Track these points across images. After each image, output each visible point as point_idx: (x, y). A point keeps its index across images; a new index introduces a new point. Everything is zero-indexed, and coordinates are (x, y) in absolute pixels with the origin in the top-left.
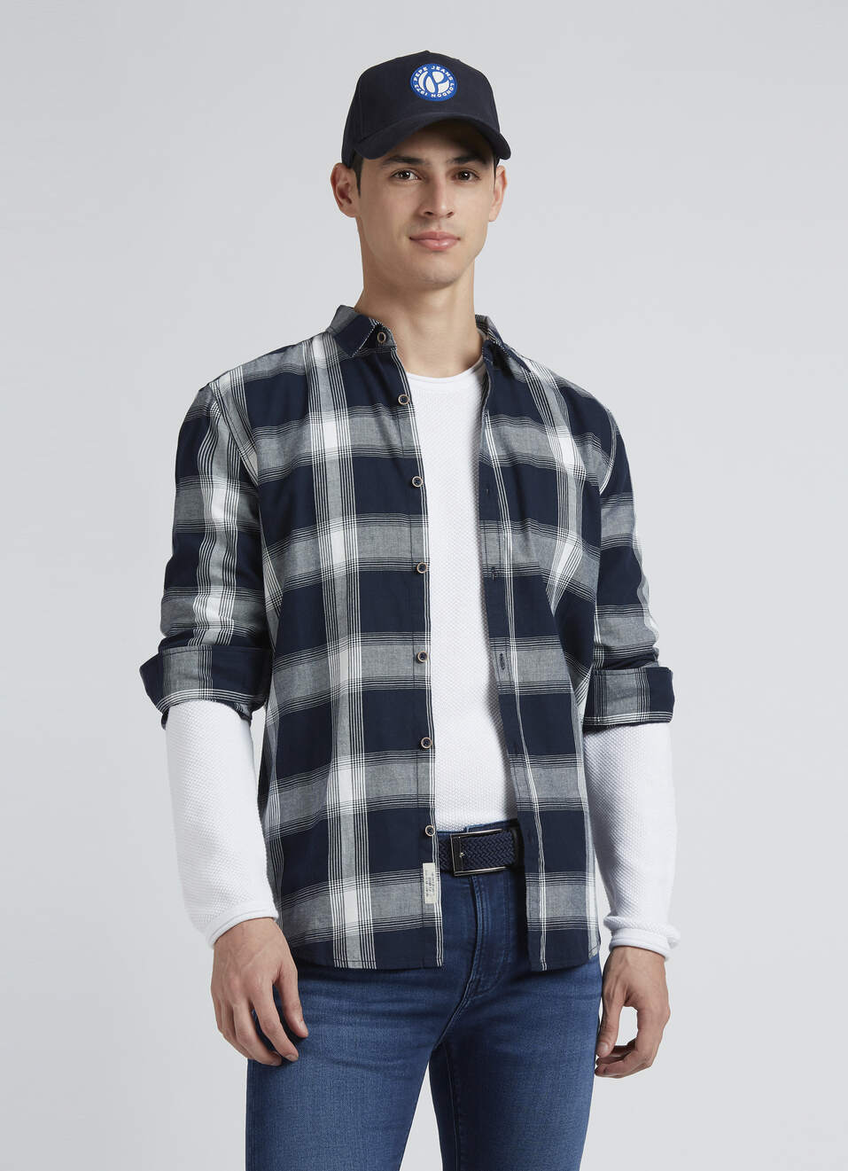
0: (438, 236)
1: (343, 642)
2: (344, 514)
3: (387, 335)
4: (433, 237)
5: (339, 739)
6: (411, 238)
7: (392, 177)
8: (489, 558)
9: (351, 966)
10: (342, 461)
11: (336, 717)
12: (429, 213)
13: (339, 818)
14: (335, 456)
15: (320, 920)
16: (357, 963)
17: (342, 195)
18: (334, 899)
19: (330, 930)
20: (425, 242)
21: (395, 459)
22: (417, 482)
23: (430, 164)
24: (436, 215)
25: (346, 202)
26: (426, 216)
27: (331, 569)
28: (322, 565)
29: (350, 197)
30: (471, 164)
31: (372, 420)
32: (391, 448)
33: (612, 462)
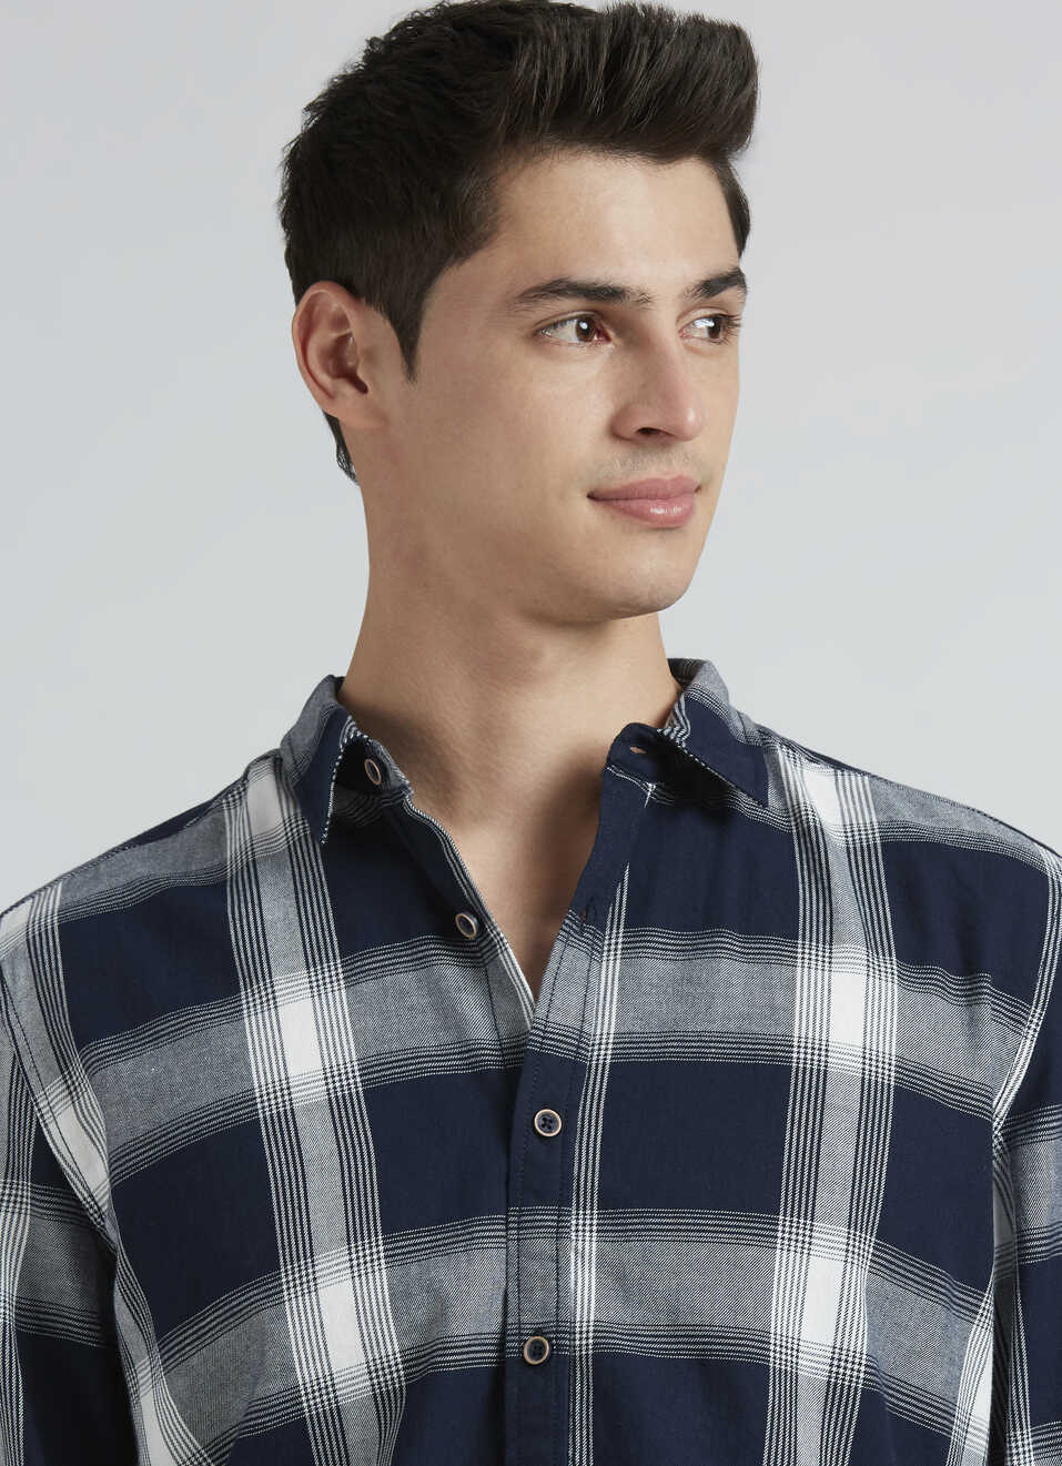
2: (353, 1236)
6: (591, 497)
8: (526, 1306)
12: (648, 432)
14: (318, 1092)
20: (634, 505)
21: (480, 1077)
22: (548, 1123)
23: (647, 300)
24: (667, 434)
25: (348, 390)
26: (641, 438)
27: (328, 1385)
28: (304, 1374)
29: (361, 374)
30: (729, 294)
31: (407, 979)
32: (467, 1048)
33: (1036, 1018)
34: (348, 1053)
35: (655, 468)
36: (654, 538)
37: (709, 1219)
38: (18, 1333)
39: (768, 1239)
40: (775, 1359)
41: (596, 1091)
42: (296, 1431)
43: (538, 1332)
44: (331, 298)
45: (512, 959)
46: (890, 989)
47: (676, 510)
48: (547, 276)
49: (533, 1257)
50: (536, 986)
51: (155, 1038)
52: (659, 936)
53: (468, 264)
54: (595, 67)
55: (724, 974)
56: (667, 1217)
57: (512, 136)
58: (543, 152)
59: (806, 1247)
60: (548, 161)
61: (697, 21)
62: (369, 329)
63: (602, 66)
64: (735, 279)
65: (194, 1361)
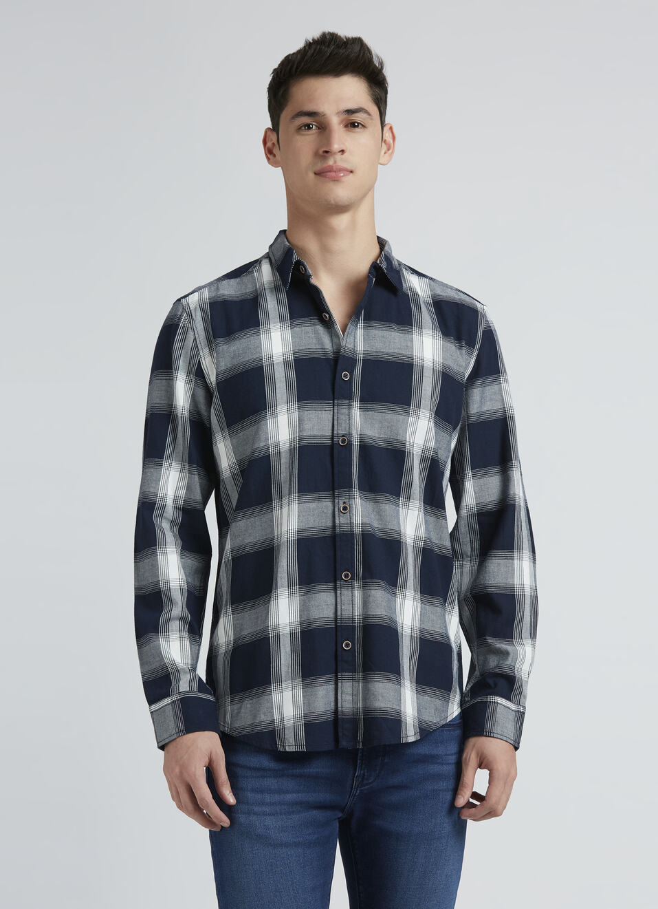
0: (334, 169)
1: (285, 500)
2: (289, 402)
3: (305, 267)
4: (330, 169)
5: (279, 575)
6: (315, 174)
7: (299, 129)
8: (339, 428)
9: (287, 749)
10: (286, 363)
11: (278, 558)
12: (327, 152)
13: (279, 636)
14: (281, 359)
15: (264, 713)
16: (291, 747)
17: (270, 152)
18: (275, 697)
19: (273, 722)
20: (324, 174)
21: (327, 359)
22: (345, 376)
23: (325, 115)
24: (331, 152)
26: (324, 154)
27: (278, 445)
28: (271, 441)
29: (275, 152)
31: (309, 329)
32: (324, 351)
33: (476, 353)
34: (290, 348)
35: (328, 163)
36: (332, 183)
37: (391, 406)
38: (190, 420)
39: (407, 414)
40: (408, 449)
41: (359, 366)
42: (267, 458)
43: (343, 436)
45: (338, 327)
46: (440, 342)
49: (343, 414)
50: (343, 334)
51: (235, 339)
52: (374, 323)
53: (283, 112)
55: (393, 336)
56: (379, 405)
59: (418, 416)
65: (240, 434)
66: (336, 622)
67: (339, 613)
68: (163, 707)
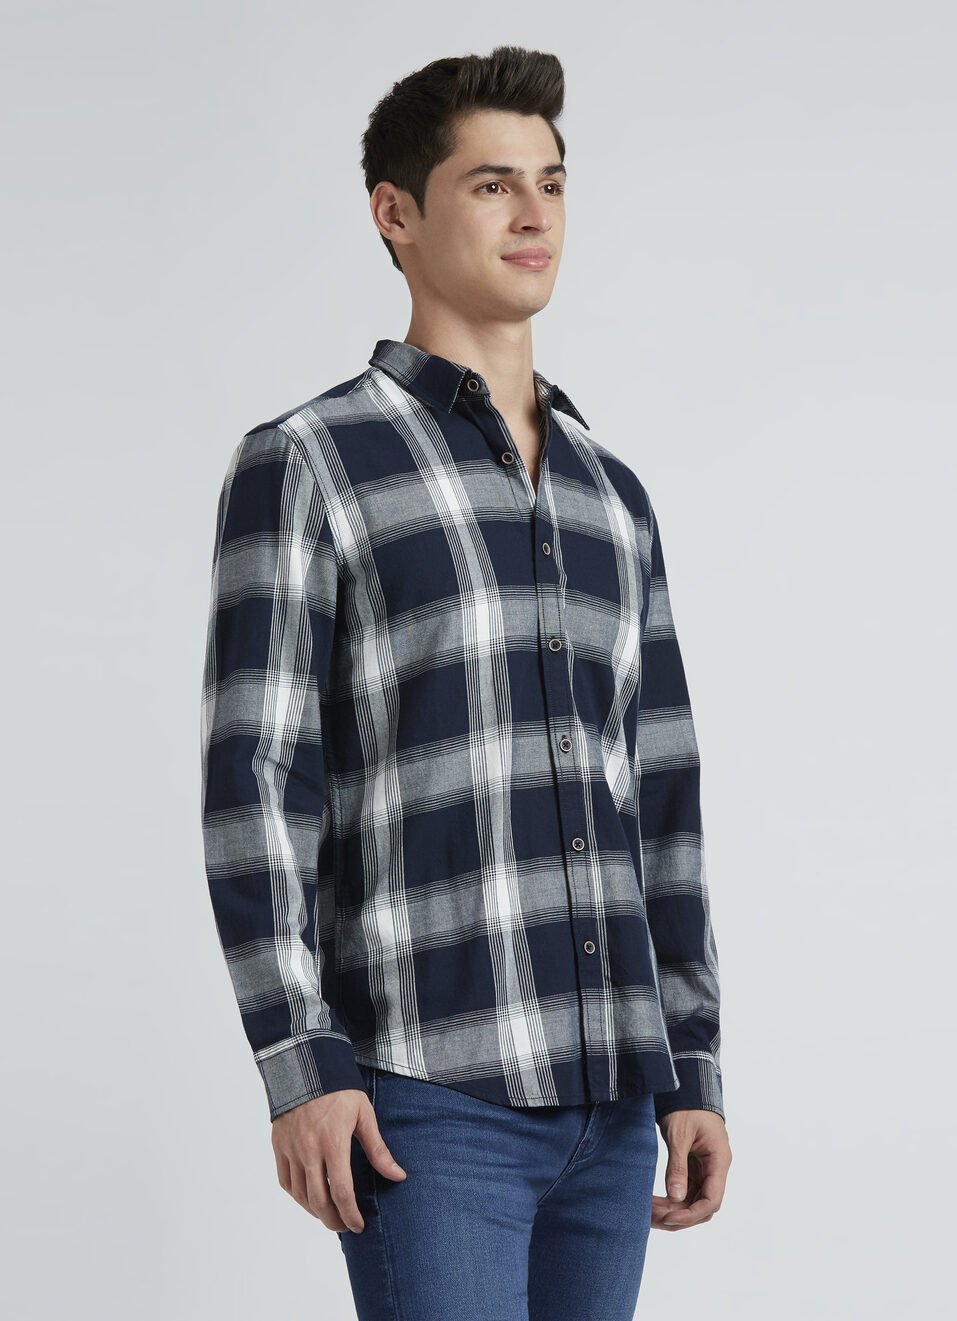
0: (534, 253)
1: (489, 733)
2: (487, 585)
3: (479, 382)
4: (528, 254)
6: (502, 258)
7: (476, 191)
8: (548, 626)
9: (531, 1104)
10: (470, 526)
12: (526, 228)
13: (500, 936)
14: (461, 520)
15: (487, 1052)
16: (537, 1101)
18: (501, 1026)
19: (501, 1064)
20: (521, 261)
21: (516, 524)
22: (546, 548)
23: (523, 173)
24: (536, 229)
25: (397, 227)
26: (523, 231)
28: (466, 641)
29: (402, 220)
30: (557, 175)
32: (509, 510)
34: (468, 505)
35: (529, 243)
36: (532, 275)
39: (618, 615)
41: (557, 536)
42: (460, 666)
43: (553, 638)
44: (387, 187)
45: (527, 475)
47: (541, 263)
48: (478, 164)
49: (550, 606)
51: (389, 486)
52: (561, 478)
53: (443, 164)
54: (492, 73)
55: (584, 501)
57: (459, 106)
58: (474, 112)
59: (629, 621)
60: (476, 115)
61: (536, 54)
62: (403, 199)
63: (496, 72)
64: (560, 168)
65: (408, 628)
66: (571, 914)
67: (574, 901)
68: (279, 1053)
